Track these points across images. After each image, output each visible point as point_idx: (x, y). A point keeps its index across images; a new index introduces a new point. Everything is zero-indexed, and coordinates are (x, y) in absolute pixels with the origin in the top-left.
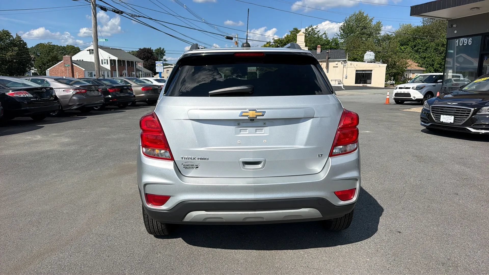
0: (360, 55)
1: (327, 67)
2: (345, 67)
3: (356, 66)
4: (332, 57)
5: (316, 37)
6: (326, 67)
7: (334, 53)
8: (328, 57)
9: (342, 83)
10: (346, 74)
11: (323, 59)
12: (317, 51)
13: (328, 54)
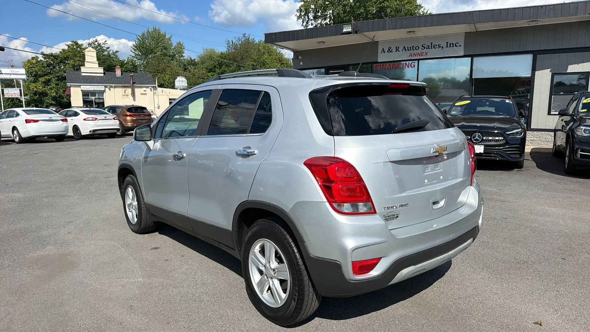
0: (167, 80)
1: (133, 94)
2: (155, 94)
3: (168, 94)
4: (138, 82)
5: (106, 55)
6: (131, 94)
7: (139, 77)
8: (132, 81)
9: (155, 114)
10: (158, 103)
11: (126, 84)
12: (116, 73)
13: (132, 78)
